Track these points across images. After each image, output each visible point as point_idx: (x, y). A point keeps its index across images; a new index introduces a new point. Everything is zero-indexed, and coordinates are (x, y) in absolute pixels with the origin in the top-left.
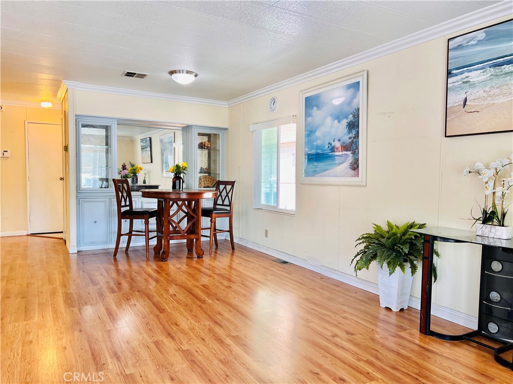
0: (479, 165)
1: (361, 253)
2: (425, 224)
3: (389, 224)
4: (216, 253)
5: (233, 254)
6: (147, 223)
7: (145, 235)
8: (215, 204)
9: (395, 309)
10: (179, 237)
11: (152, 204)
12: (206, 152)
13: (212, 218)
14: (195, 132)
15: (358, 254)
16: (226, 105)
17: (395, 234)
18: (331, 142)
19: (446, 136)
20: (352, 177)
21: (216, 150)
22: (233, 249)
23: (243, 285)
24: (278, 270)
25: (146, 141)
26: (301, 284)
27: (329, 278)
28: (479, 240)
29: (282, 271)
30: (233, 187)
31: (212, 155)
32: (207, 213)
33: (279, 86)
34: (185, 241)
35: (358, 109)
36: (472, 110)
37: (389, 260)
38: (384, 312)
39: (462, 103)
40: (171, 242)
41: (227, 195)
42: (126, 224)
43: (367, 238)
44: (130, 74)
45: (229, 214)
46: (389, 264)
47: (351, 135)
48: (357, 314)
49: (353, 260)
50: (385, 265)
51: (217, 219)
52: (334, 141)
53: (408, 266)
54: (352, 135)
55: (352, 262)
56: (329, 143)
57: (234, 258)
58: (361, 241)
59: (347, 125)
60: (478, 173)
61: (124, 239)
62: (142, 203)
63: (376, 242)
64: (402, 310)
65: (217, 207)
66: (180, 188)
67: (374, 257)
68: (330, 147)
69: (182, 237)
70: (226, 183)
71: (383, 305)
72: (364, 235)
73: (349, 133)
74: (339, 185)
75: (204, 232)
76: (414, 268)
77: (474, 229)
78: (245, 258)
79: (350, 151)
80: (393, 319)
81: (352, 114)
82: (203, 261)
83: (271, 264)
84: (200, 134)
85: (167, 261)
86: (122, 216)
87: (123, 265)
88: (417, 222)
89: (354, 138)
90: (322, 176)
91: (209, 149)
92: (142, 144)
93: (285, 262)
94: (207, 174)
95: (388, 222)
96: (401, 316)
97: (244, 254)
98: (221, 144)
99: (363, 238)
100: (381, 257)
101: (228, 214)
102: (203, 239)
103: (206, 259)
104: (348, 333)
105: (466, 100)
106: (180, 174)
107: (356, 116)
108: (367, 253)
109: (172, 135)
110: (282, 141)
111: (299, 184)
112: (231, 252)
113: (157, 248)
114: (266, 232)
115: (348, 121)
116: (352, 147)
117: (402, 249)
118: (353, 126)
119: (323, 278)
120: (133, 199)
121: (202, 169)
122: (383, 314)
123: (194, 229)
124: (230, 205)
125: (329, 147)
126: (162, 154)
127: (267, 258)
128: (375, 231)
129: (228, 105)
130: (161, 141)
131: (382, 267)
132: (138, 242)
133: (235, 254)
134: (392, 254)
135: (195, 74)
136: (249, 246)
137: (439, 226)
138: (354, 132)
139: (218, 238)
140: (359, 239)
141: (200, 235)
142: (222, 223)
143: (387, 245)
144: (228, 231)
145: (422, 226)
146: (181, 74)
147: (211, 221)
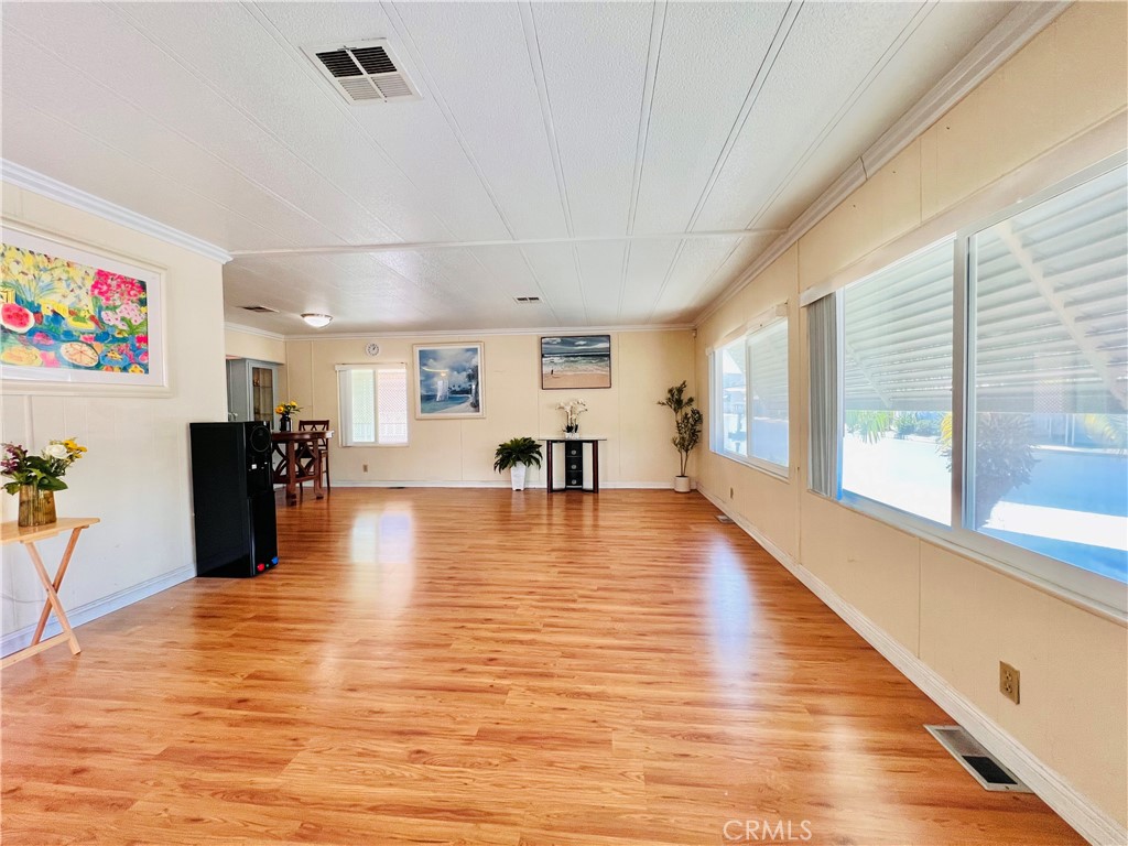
1: (501, 461)
14: (249, 366)
18: (452, 387)
28: (564, 440)
30: (326, 426)
33: (381, 335)
35: (477, 367)
47: (470, 384)
56: (449, 388)
60: (562, 408)
70: (313, 423)
73: (469, 381)
74: (461, 419)
77: (564, 435)
79: (471, 394)
89: (474, 386)
98: (276, 380)
106: (288, 414)
111: (414, 421)
114: (364, 467)
115: (468, 373)
116: (473, 391)
118: (473, 376)
125: (449, 391)
129: (284, 339)
138: (473, 381)
146: (315, 317)
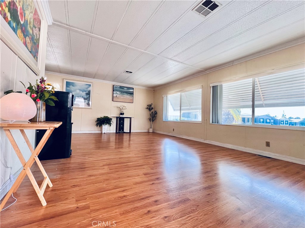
19: (113, 101)
47: (87, 96)
59: (86, 94)
81: (88, 91)
116: (88, 99)
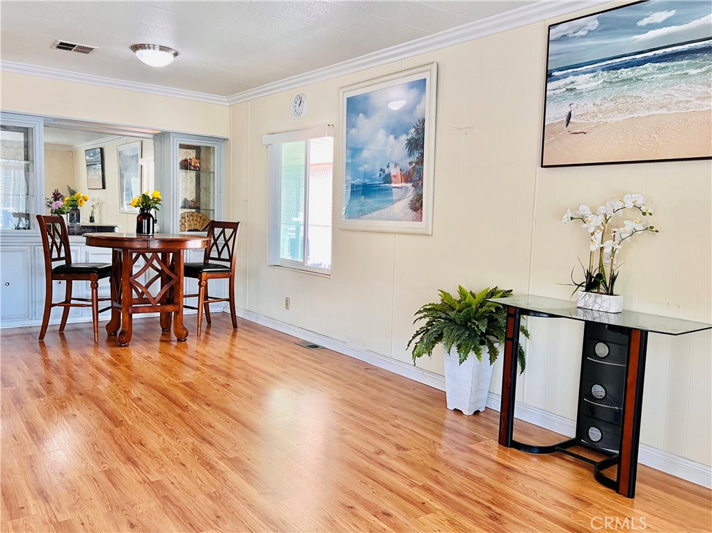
0: (584, 210)
1: (422, 332)
2: (511, 290)
3: (461, 291)
4: (207, 333)
5: (234, 335)
6: (95, 287)
7: (92, 306)
8: (207, 257)
9: (467, 412)
10: (147, 309)
11: (103, 257)
12: (193, 174)
13: (200, 279)
14: (175, 143)
15: (418, 334)
16: (225, 102)
17: (469, 305)
18: (385, 167)
19: (542, 166)
20: (413, 221)
21: (209, 172)
22: (235, 326)
23: (249, 381)
24: (303, 358)
25: (95, 154)
26: (336, 377)
27: (377, 369)
28: (581, 314)
29: (309, 359)
30: (235, 231)
31: (202, 179)
32: (193, 271)
33: (307, 77)
34: (158, 314)
35: (424, 121)
36: (578, 131)
37: (459, 342)
38: (451, 416)
39: (565, 119)
40: (135, 316)
41: (226, 244)
42: (59, 288)
43: (431, 310)
44: (64, 46)
45: (229, 273)
46: (459, 347)
47: (412, 159)
48: (413, 419)
49: (410, 342)
50: (454, 348)
51: (209, 281)
52: (388, 167)
53: (485, 350)
54: (414, 158)
55: (408, 345)
56: (381, 170)
57: (237, 340)
58: (422, 315)
59: (408, 144)
60: (583, 219)
61: (57, 312)
62: (87, 254)
63: (443, 315)
64: (477, 413)
65: (210, 262)
66: (148, 232)
67: (439, 338)
68: (382, 176)
69: (153, 309)
70: (224, 225)
71: (451, 406)
72: (426, 305)
73: (410, 155)
74: (395, 233)
75: (187, 301)
76: (493, 353)
77: (573, 299)
78: (253, 340)
79: (411, 181)
80: (464, 426)
81: (414, 127)
82: (186, 346)
83: (293, 348)
84: (182, 146)
85: (128, 346)
86: (53, 274)
87: (55, 353)
88: (500, 288)
89: (417, 163)
90: (370, 218)
91: (198, 170)
92: (88, 158)
93: (315, 346)
94: (194, 210)
95: (460, 287)
96: (474, 422)
97: (252, 335)
98: (217, 163)
99: (425, 310)
100: (449, 338)
101: (227, 273)
102: (186, 312)
103: (192, 342)
104: (399, 447)
105: (570, 115)
106: (149, 208)
107: (421, 130)
108: (431, 332)
109: (138, 145)
110: (312, 161)
111: (337, 230)
112: (231, 331)
113: (112, 327)
114: (287, 301)
115: (409, 137)
116: (414, 176)
117: (477, 326)
118: (416, 145)
119: (368, 368)
120: (71, 247)
121: (185, 201)
122: (450, 420)
123: (171, 297)
124: (230, 260)
125: (380, 175)
126: (122, 176)
127: (287, 341)
128: (442, 300)
129: (228, 102)
130: (120, 154)
131: (449, 352)
132: (81, 317)
133: (238, 334)
134: (464, 333)
135: (173, 52)
136: (261, 322)
137: (530, 294)
138: (417, 155)
139: (211, 310)
140: (420, 312)
141: (181, 306)
142: (218, 287)
143: (458, 321)
144: (227, 300)
145: (507, 294)
146: (152, 50)
147: (200, 283)
